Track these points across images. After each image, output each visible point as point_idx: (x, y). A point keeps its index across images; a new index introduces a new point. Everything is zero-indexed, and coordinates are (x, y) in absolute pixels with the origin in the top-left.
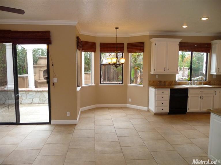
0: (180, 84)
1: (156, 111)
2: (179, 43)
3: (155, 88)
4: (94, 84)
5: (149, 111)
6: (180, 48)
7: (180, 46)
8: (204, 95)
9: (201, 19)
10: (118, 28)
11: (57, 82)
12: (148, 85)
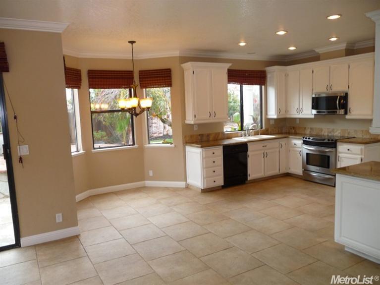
0: (229, 137)
1: (206, 187)
2: (227, 71)
3: (201, 147)
4: (81, 151)
5: (188, 187)
6: (228, 79)
7: (228, 76)
8: (268, 151)
9: (277, 33)
10: (134, 42)
11: (28, 153)
12: (183, 143)
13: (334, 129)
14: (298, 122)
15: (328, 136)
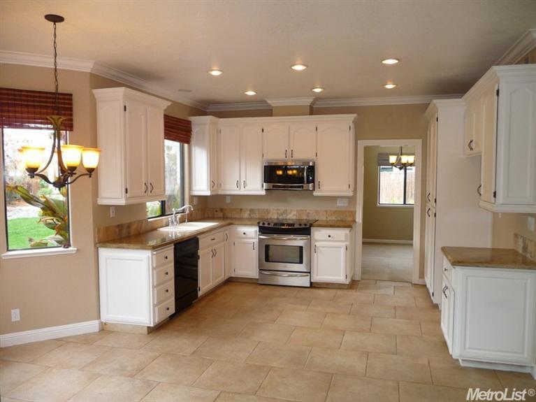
0: (153, 227)
1: (157, 320)
2: (163, 114)
10: (61, 20)
12: (95, 244)
13: (286, 210)
14: (228, 200)
15: (278, 219)
